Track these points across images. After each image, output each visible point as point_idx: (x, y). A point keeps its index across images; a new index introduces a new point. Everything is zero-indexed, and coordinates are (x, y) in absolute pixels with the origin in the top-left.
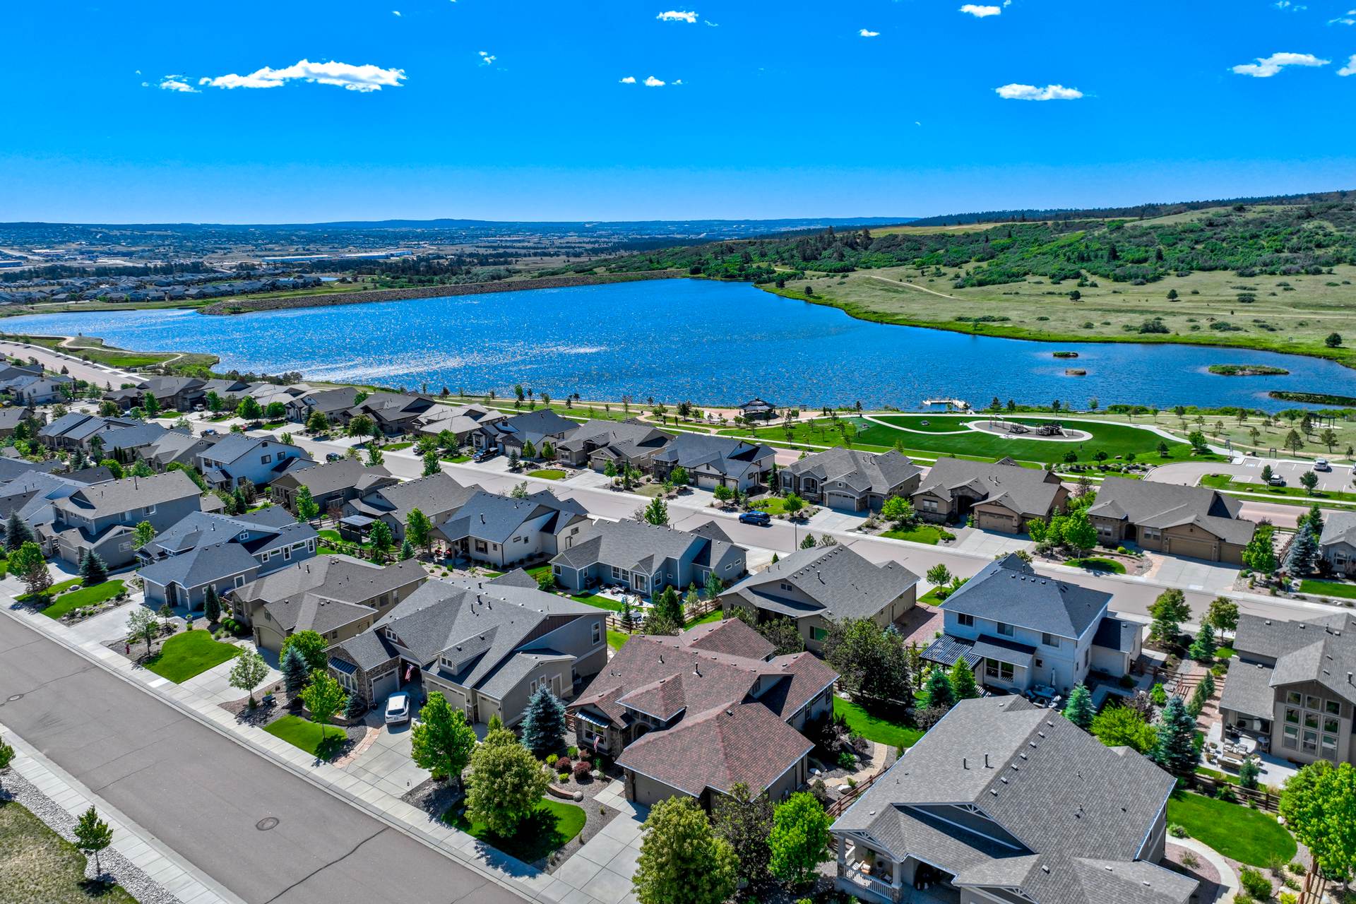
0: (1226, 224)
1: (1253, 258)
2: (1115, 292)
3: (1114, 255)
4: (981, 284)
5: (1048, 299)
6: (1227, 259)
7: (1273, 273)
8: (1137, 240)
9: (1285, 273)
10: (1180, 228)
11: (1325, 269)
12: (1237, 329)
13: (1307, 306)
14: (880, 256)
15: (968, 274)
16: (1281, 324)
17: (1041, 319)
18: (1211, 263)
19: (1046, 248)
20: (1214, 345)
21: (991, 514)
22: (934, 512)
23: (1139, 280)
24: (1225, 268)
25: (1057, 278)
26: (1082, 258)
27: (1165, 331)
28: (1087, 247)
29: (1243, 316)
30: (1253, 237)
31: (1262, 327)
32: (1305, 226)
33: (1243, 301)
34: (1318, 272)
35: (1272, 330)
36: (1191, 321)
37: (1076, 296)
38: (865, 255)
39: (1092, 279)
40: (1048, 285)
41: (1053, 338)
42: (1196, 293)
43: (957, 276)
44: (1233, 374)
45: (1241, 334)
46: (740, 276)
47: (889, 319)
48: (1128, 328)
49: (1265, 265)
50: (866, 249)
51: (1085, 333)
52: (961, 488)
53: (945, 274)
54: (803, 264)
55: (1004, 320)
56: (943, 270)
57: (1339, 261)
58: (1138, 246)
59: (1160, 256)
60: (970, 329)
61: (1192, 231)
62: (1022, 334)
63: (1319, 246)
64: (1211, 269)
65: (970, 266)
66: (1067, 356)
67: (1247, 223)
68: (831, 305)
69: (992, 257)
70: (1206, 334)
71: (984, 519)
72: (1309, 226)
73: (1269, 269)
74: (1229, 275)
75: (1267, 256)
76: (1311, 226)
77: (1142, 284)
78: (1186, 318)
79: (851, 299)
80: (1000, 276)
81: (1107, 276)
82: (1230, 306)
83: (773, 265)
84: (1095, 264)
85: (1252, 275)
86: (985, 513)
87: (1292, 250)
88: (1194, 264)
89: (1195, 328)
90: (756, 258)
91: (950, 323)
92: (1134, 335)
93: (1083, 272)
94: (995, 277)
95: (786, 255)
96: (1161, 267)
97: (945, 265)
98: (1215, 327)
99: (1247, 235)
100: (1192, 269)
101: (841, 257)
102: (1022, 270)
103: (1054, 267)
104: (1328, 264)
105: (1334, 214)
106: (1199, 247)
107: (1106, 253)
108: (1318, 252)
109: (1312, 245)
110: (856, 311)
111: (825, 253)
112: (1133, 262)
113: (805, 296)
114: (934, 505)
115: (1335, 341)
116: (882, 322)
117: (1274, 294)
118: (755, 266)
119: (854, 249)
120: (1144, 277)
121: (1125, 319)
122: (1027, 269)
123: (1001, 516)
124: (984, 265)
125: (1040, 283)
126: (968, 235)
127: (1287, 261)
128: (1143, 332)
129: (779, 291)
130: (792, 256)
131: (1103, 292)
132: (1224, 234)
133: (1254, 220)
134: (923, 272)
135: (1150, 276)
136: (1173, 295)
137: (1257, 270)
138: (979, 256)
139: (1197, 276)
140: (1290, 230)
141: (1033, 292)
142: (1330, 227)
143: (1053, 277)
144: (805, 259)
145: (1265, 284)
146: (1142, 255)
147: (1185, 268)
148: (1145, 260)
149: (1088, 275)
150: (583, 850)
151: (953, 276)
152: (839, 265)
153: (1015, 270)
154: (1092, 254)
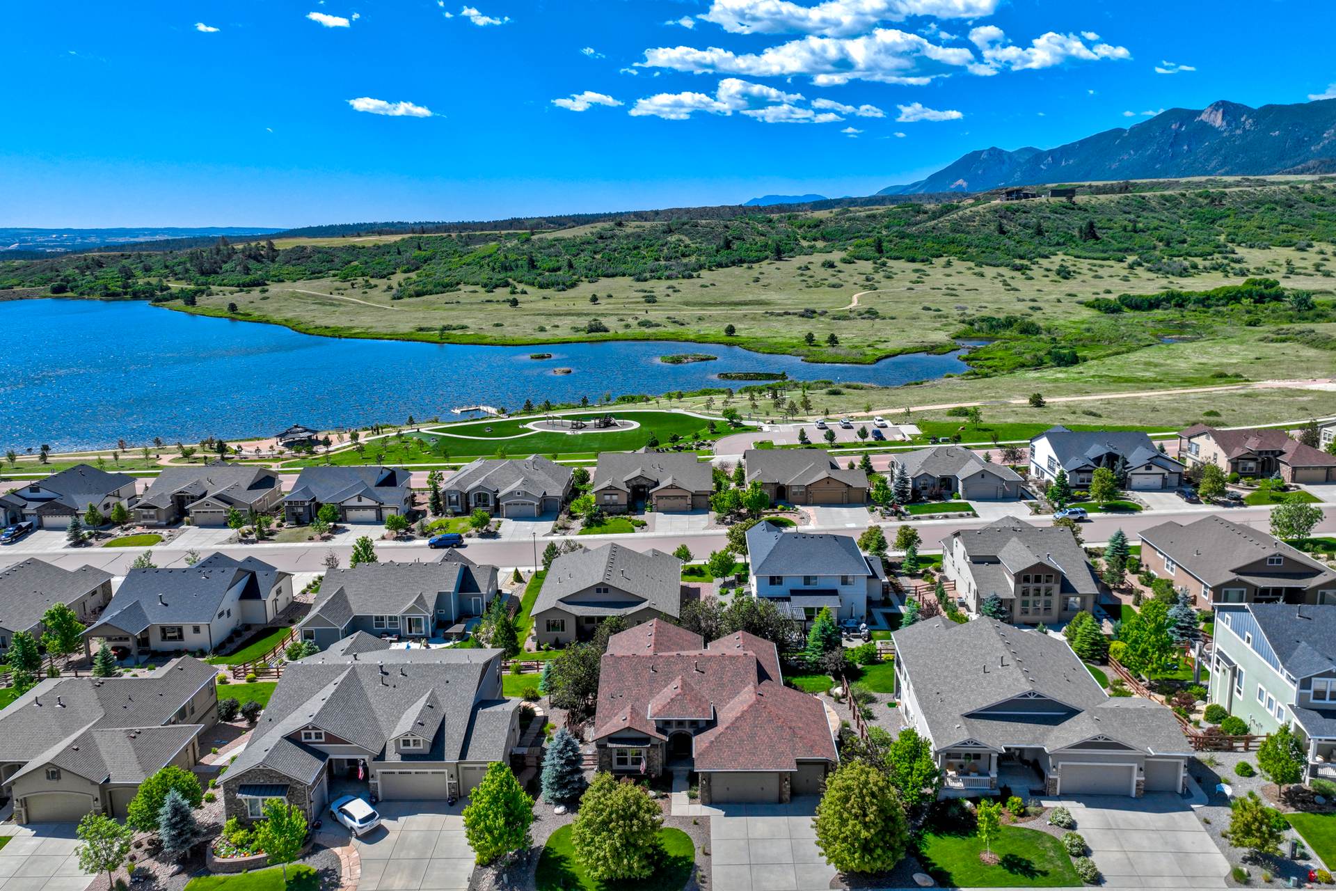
0: (612, 237)
1: (641, 266)
2: (545, 298)
3: (532, 264)
4: (418, 294)
5: (490, 307)
6: (623, 268)
7: (659, 278)
8: (547, 251)
9: (669, 278)
10: (578, 240)
11: (695, 274)
12: (658, 325)
13: (695, 304)
14: (291, 268)
15: (400, 285)
16: (687, 320)
17: (497, 325)
18: (611, 271)
19: (467, 259)
20: (648, 340)
21: (667, 497)
22: (615, 504)
23: (561, 287)
24: (624, 275)
25: (490, 287)
26: (505, 268)
27: (606, 330)
28: (506, 258)
29: (655, 315)
30: (636, 248)
31: (675, 322)
32: (669, 239)
33: (649, 302)
34: (691, 277)
35: (683, 324)
36: (622, 320)
37: (515, 303)
38: (273, 268)
39: (520, 287)
40: (483, 295)
41: (518, 342)
42: (610, 296)
43: (390, 288)
44: (681, 362)
45: (662, 329)
46: (126, 293)
47: (347, 333)
48: (577, 330)
49: (652, 271)
50: (273, 261)
51: (542, 336)
52: (635, 479)
53: (376, 286)
54: (202, 279)
55: (463, 328)
56: (373, 282)
57: (701, 267)
58: (549, 256)
59: (571, 266)
60: (438, 339)
61: (588, 243)
62: (488, 340)
63: (684, 255)
64: (613, 276)
65: (399, 277)
66: (543, 357)
67: (628, 237)
68: (267, 322)
69: (418, 268)
70: (637, 331)
71: (661, 503)
72: (673, 238)
73: (656, 274)
74: (628, 280)
75: (651, 264)
76: (673, 240)
77: (564, 290)
78: (615, 318)
79: (289, 315)
80: (435, 286)
81: (533, 284)
82: (641, 307)
83: (164, 280)
84: (519, 273)
85: (645, 280)
86: (661, 497)
87: (668, 259)
88: (599, 271)
89: (627, 326)
90: (138, 273)
91: (412, 333)
92: (582, 335)
93: (510, 280)
94: (429, 287)
95: (178, 269)
96: (574, 274)
97: (372, 277)
98: (642, 324)
99: (631, 246)
100: (598, 276)
101: (247, 271)
102: (454, 280)
103: (484, 276)
104: (695, 270)
105: (687, 230)
106: (598, 257)
107: (523, 261)
108: (685, 260)
109: (679, 255)
110: (302, 326)
111: (225, 267)
112: (549, 270)
113: (229, 314)
114: (615, 497)
115: (731, 331)
116: (340, 337)
117: (668, 296)
118: (141, 282)
119: (259, 261)
120: (564, 284)
121: (567, 322)
122: (458, 278)
123: (676, 497)
124: (413, 275)
125: (476, 292)
126: (379, 247)
127: (667, 268)
128: (589, 332)
129: (190, 309)
130: (187, 271)
131: (533, 298)
132: (614, 246)
133: (633, 234)
134: (353, 285)
135: (568, 284)
136: (594, 299)
137: (648, 275)
138: (405, 268)
139: (604, 281)
140: (660, 242)
141: (473, 300)
142: (688, 241)
143: (485, 286)
144: (203, 273)
145: (659, 287)
146: (553, 264)
147: (593, 275)
148: (559, 269)
149: (515, 283)
150: (715, 859)
151: (385, 287)
152: (248, 279)
153: (446, 280)
154: (513, 264)
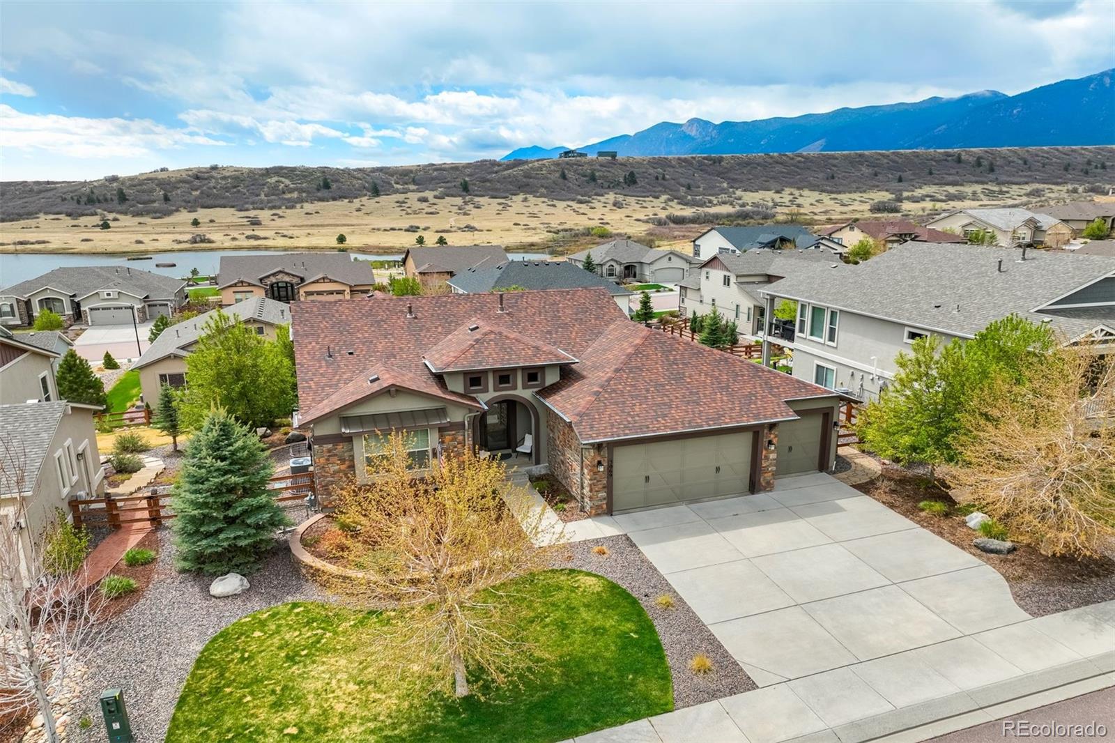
2: (140, 223)
3: (123, 198)
5: (76, 229)
6: (222, 200)
7: (262, 208)
8: (139, 188)
9: (272, 208)
10: (173, 180)
11: (298, 205)
17: (86, 240)
18: (210, 203)
23: (156, 215)
24: (225, 206)
25: (75, 215)
26: (92, 201)
28: (93, 193)
29: (263, 232)
31: (284, 236)
32: (268, 180)
33: (254, 224)
35: (292, 238)
36: (227, 235)
37: (106, 227)
39: (111, 216)
40: (67, 221)
41: (111, 251)
42: (212, 221)
45: (271, 241)
48: (178, 242)
49: (254, 203)
51: (140, 247)
55: (43, 242)
57: (304, 201)
58: (142, 191)
59: (167, 199)
62: (76, 251)
63: (285, 193)
64: (213, 207)
72: (272, 180)
73: (259, 206)
74: (229, 210)
75: (252, 198)
77: (161, 217)
78: (220, 234)
81: (125, 213)
82: (249, 227)
84: (108, 204)
85: (248, 209)
86: (311, 293)
87: (268, 195)
88: (197, 203)
89: (235, 239)
92: (188, 245)
93: (99, 210)
96: (171, 205)
98: (248, 237)
99: (230, 186)
100: (198, 206)
102: (31, 210)
103: (67, 207)
104: (297, 202)
105: (286, 174)
106: (196, 192)
107: (114, 197)
108: (286, 196)
109: (279, 192)
112: (143, 202)
115: (342, 239)
117: (273, 220)
120: (160, 212)
121: (168, 237)
122: (36, 208)
125: (58, 219)
127: (268, 201)
128: (193, 243)
131: (128, 224)
135: (164, 212)
136: (196, 223)
137: (249, 206)
139: (205, 211)
142: (287, 182)
143: (69, 214)
145: (264, 215)
147: (192, 206)
148: (154, 201)
149: (105, 212)
